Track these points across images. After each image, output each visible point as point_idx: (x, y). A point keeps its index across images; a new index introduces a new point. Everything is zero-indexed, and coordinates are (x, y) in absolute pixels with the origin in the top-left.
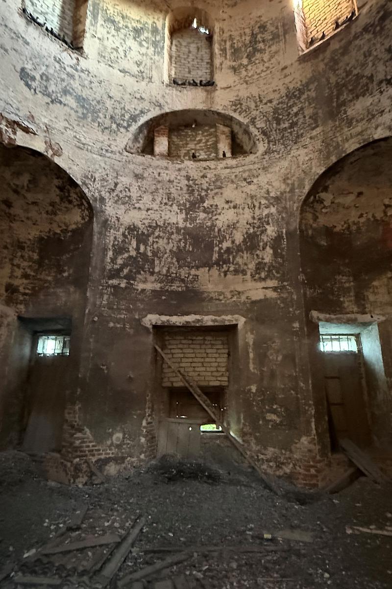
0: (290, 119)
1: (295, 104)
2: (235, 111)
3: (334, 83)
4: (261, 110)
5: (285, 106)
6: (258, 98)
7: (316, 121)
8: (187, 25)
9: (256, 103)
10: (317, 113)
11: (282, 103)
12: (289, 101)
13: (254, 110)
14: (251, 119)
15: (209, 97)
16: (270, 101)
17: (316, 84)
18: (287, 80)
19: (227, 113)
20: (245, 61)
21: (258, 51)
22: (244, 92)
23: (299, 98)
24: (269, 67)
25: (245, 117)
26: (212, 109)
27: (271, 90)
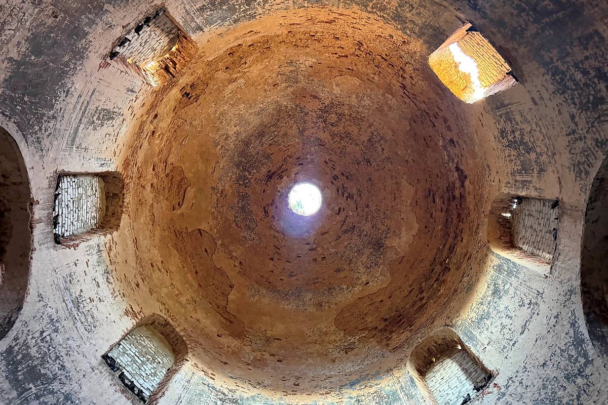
0: (594, 83)
1: (572, 79)
2: (587, 173)
3: (535, 25)
4: (585, 130)
5: (576, 93)
6: (570, 137)
7: (590, 37)
8: (508, 225)
9: (576, 140)
10: (579, 39)
11: (573, 99)
12: (569, 89)
13: (585, 143)
14: (598, 147)
15: (569, 212)
16: (573, 117)
17: (543, 52)
18: (546, 95)
19: (589, 187)
20: (533, 156)
21: (522, 138)
22: (565, 159)
23: (563, 73)
24: (536, 123)
25: (596, 158)
26: (585, 210)
27: (559, 118)
